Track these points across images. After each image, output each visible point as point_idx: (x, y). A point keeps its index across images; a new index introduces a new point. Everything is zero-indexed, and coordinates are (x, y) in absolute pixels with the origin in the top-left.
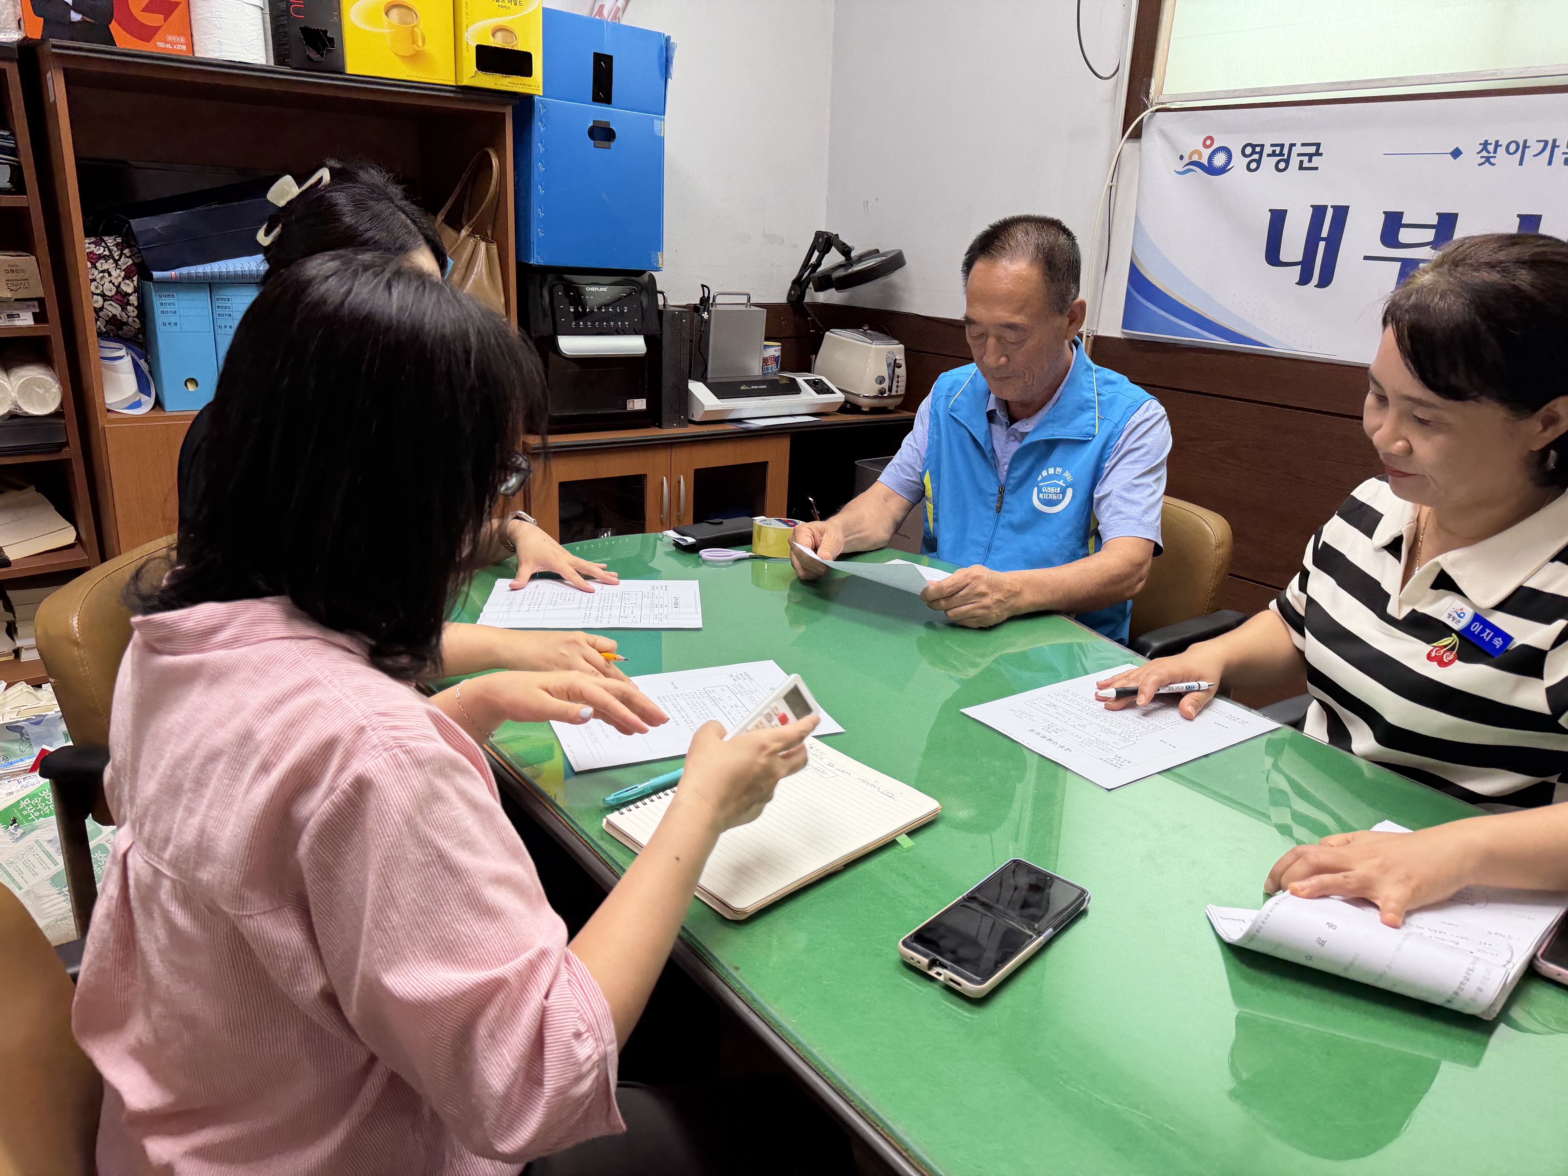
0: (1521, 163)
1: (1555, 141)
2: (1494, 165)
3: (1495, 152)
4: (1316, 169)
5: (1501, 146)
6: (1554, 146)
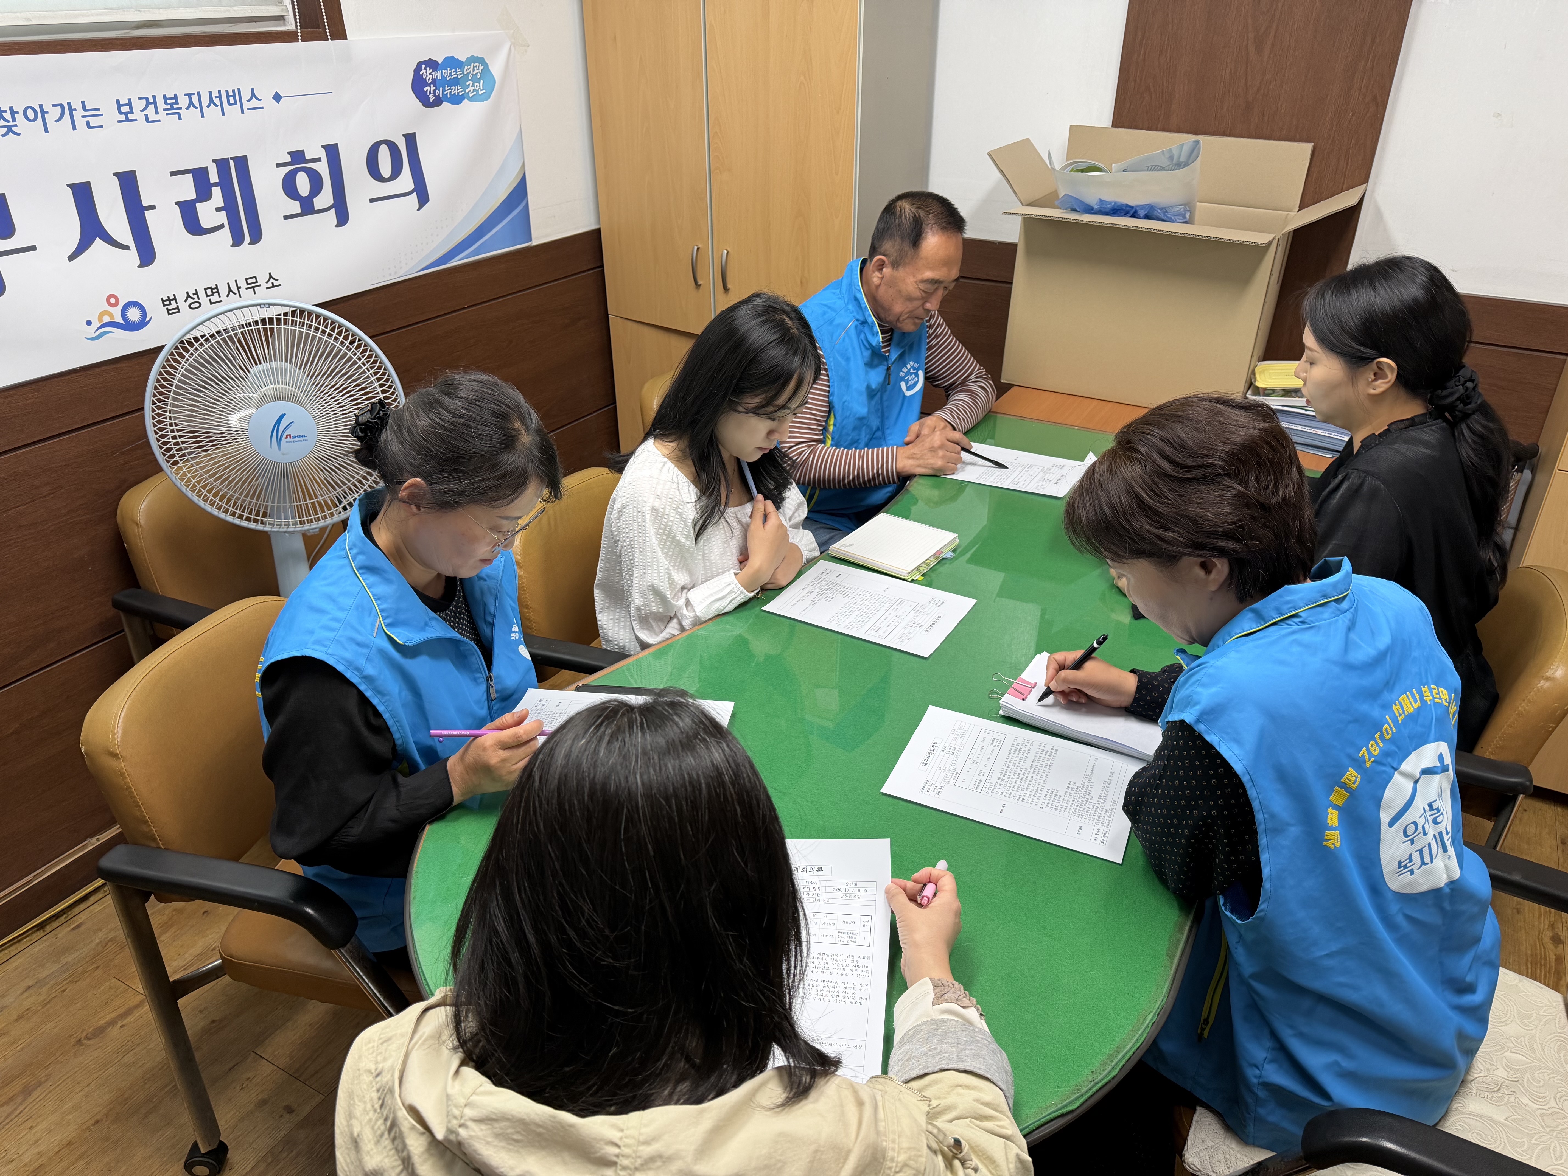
0: (46, 131)
1: (69, 104)
2: (19, 134)
3: (14, 120)
5: (17, 112)
6: (71, 111)
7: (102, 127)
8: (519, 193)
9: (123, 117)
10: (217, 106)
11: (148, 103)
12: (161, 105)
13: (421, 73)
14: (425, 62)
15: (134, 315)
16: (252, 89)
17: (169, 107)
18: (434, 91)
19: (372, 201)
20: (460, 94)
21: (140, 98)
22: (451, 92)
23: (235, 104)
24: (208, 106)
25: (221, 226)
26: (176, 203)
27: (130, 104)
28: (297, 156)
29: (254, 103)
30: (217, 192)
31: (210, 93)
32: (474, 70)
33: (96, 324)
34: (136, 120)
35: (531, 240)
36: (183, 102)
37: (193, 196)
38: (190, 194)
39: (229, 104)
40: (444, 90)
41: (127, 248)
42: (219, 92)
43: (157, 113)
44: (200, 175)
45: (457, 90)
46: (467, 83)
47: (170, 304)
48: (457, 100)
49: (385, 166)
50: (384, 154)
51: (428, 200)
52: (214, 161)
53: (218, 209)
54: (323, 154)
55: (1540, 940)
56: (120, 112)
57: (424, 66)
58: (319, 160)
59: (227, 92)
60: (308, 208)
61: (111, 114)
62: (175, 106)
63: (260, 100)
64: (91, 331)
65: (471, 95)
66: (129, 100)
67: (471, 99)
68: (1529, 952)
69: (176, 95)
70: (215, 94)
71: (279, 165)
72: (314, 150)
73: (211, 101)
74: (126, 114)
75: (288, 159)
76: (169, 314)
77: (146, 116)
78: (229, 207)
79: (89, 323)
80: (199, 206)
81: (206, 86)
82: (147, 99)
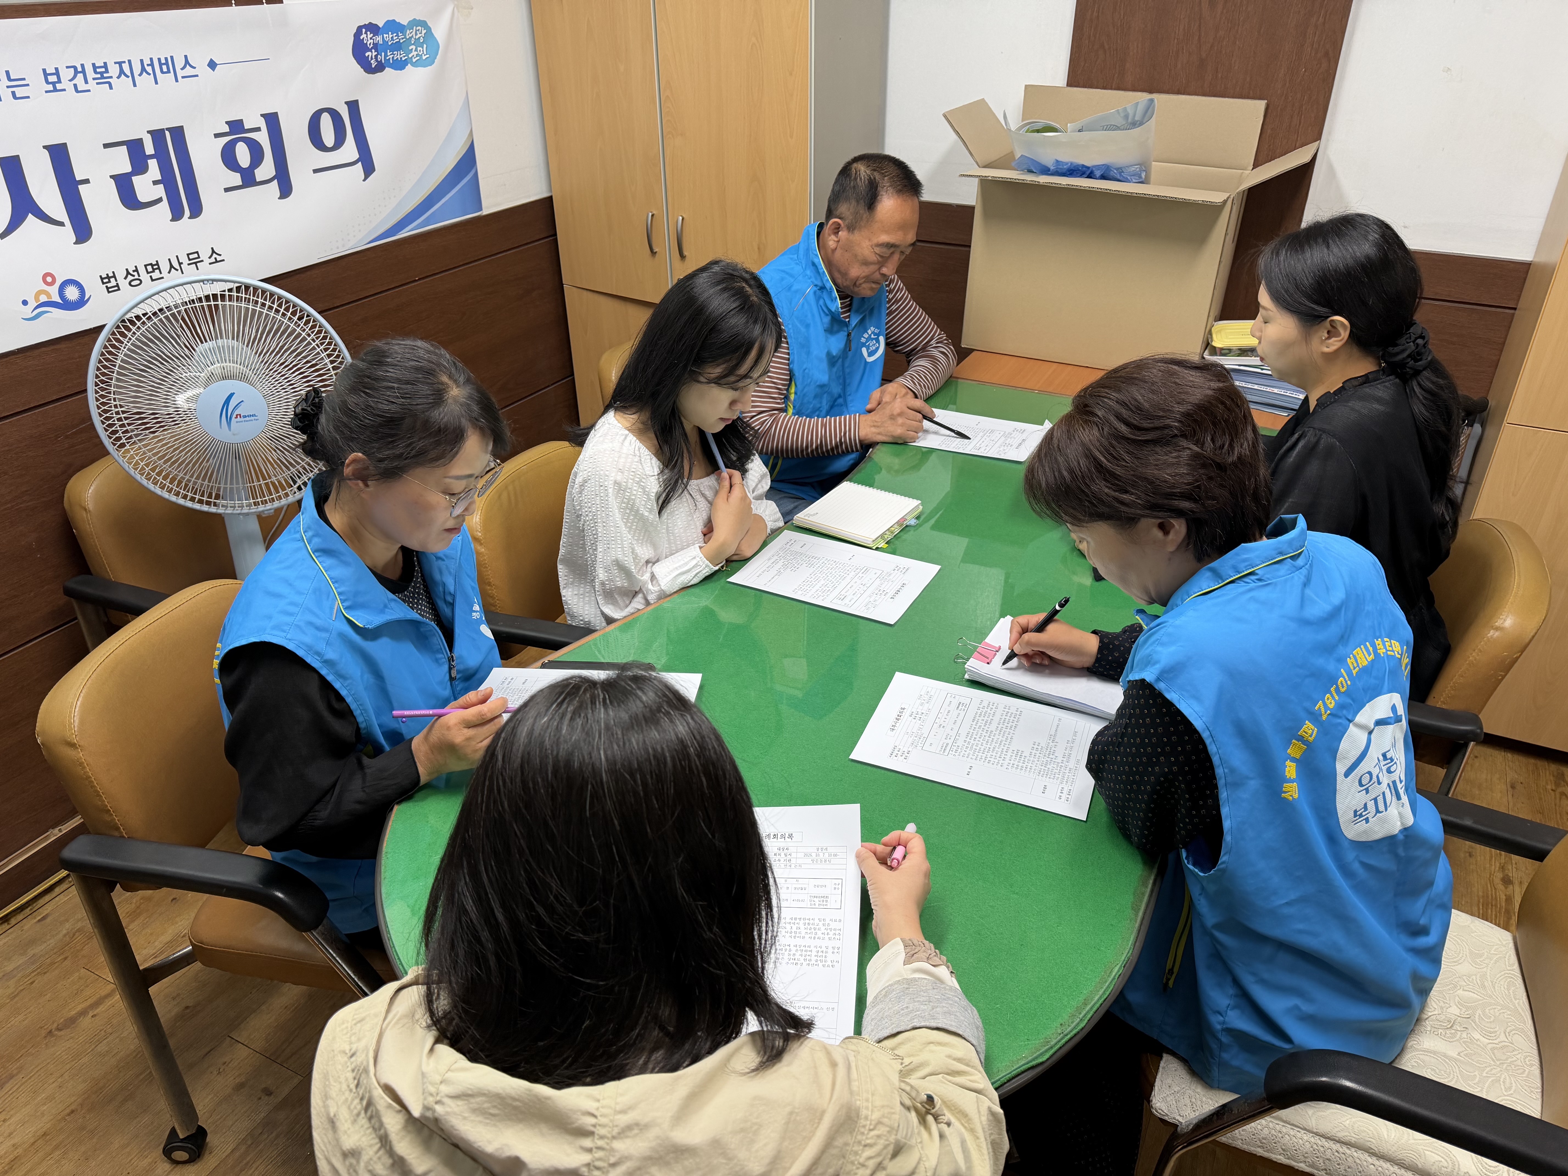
7: (28, 97)
8: (468, 161)
9: (50, 87)
10: (149, 74)
11: (76, 72)
12: (90, 74)
13: (361, 38)
14: (365, 26)
15: (72, 293)
16: (186, 57)
17: (99, 76)
18: (376, 56)
19: (315, 171)
20: (403, 59)
21: (67, 67)
22: (393, 57)
23: (168, 72)
24: (140, 75)
25: (160, 200)
26: (111, 177)
27: (57, 73)
28: (236, 126)
29: (188, 71)
30: (153, 164)
31: (142, 61)
32: (416, 34)
33: (32, 304)
34: (64, 90)
35: (481, 209)
36: (114, 70)
37: (128, 169)
38: (125, 167)
39: (162, 72)
40: (386, 56)
41: (61, 224)
42: (151, 59)
43: (86, 82)
44: (134, 147)
45: (400, 55)
46: (410, 48)
47: (109, 282)
48: (399, 65)
49: (328, 136)
50: (326, 122)
51: (373, 170)
52: (148, 132)
53: (155, 183)
54: (262, 123)
55: (1492, 882)
56: (47, 82)
57: (364, 30)
58: (258, 129)
59: (159, 59)
60: (249, 180)
61: (38, 84)
62: (105, 75)
63: (194, 68)
64: (28, 311)
65: (414, 60)
66: (57, 69)
67: (415, 65)
68: (1481, 894)
69: (105, 63)
70: (147, 62)
71: (217, 136)
72: (253, 120)
73: (143, 69)
74: (54, 84)
75: (226, 129)
76: (109, 292)
77: (75, 86)
78: (167, 180)
79: (25, 303)
80: (135, 179)
81: (136, 54)
82: (75, 68)
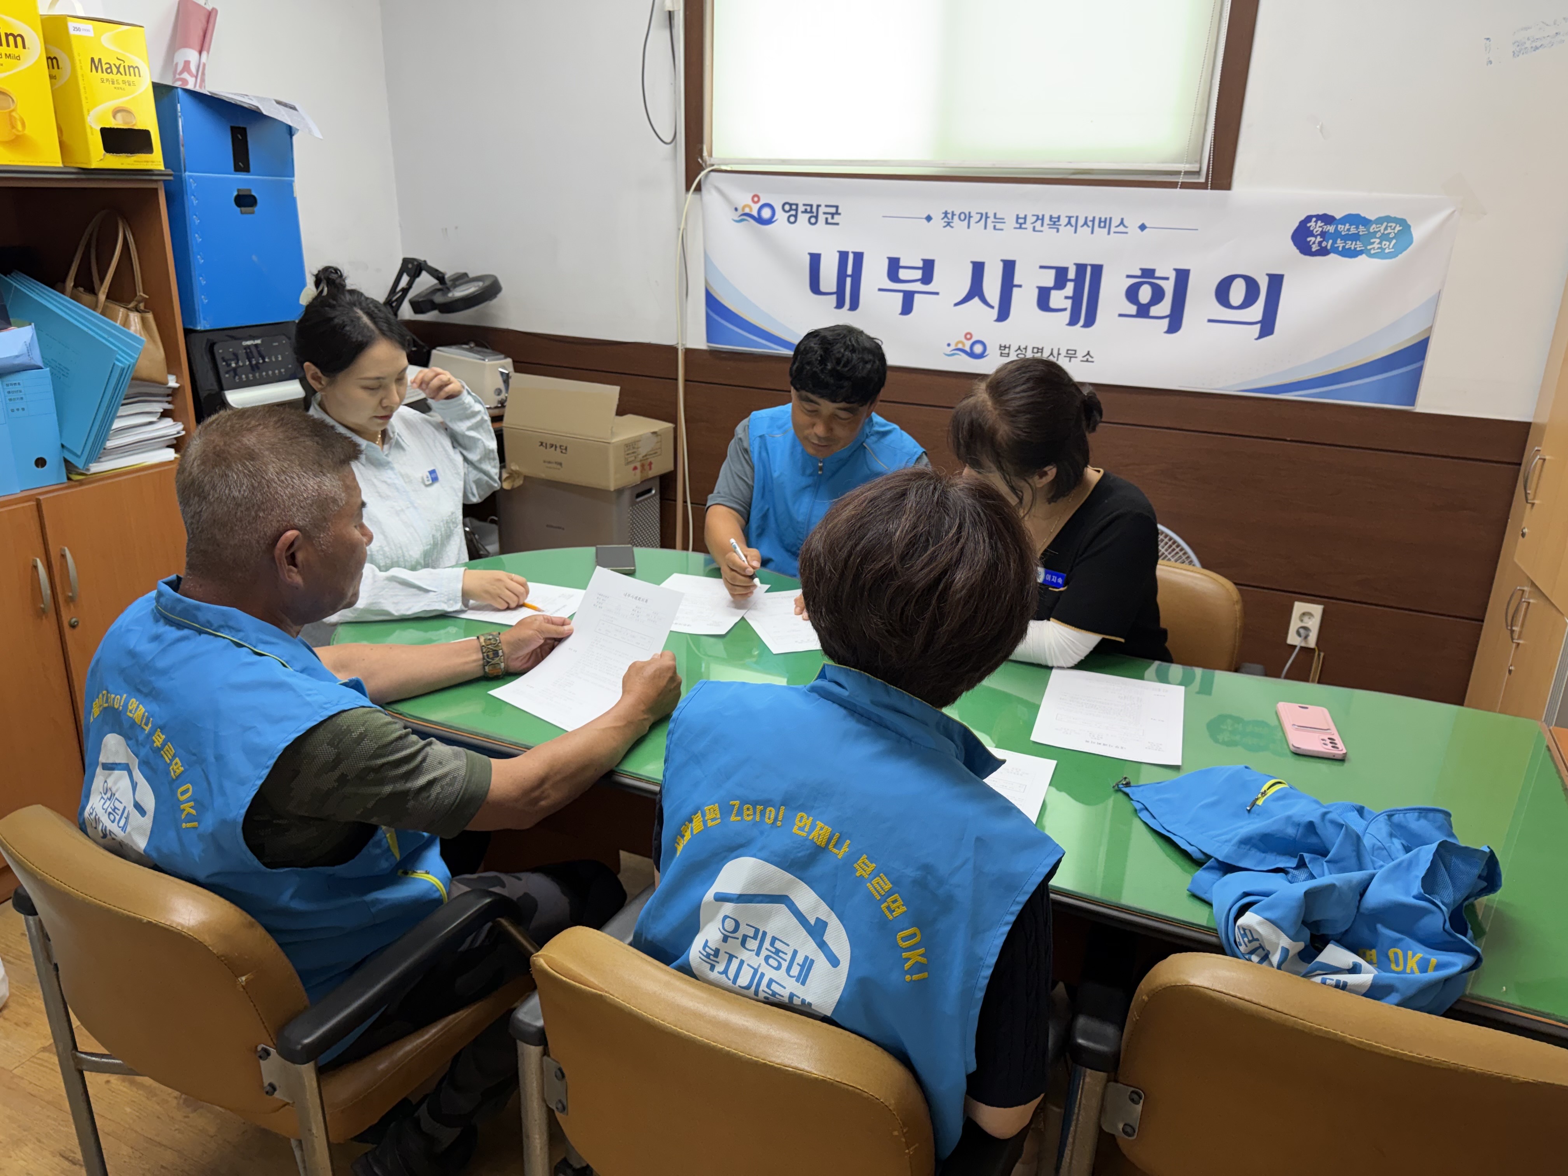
0: (969, 227)
1: (986, 214)
2: (953, 227)
3: (952, 218)
4: (837, 224)
5: (955, 215)
6: (987, 217)
7: (1003, 230)
8: (1415, 352)
9: (1018, 226)
10: (1089, 227)
11: (1038, 219)
12: (1047, 220)
13: (1308, 225)
14: (1317, 216)
15: (978, 349)
16: (1122, 219)
18: (1320, 243)
19: (1210, 321)
21: (1033, 215)
22: (1344, 246)
23: (1105, 227)
24: (1082, 226)
25: (1065, 309)
26: (1038, 287)
28: (1148, 273)
30: (1070, 287)
31: (1086, 218)
32: (1386, 229)
33: (953, 347)
34: (1026, 229)
35: (1413, 406)
36: (1064, 221)
37: (1051, 285)
39: (1099, 226)
41: (992, 307)
42: (1094, 218)
43: (1042, 225)
44: (1061, 272)
45: (1354, 245)
46: (1372, 241)
47: (1005, 350)
48: (1350, 254)
49: (1237, 296)
50: (1239, 287)
51: (1272, 333)
52: (1075, 264)
53: (1067, 298)
54: (1172, 276)
56: (1017, 222)
57: (1314, 219)
58: (1167, 279)
59: (1100, 219)
60: (1143, 312)
61: (1011, 222)
63: (1127, 227)
64: (948, 350)
65: (1372, 252)
66: (1026, 216)
67: (1371, 256)
69: (1059, 216)
70: (1090, 218)
73: (1086, 223)
74: (1021, 224)
77: (1034, 227)
78: (1076, 299)
79: (949, 345)
80: (1053, 292)
81: (1084, 213)
82: (1038, 216)
